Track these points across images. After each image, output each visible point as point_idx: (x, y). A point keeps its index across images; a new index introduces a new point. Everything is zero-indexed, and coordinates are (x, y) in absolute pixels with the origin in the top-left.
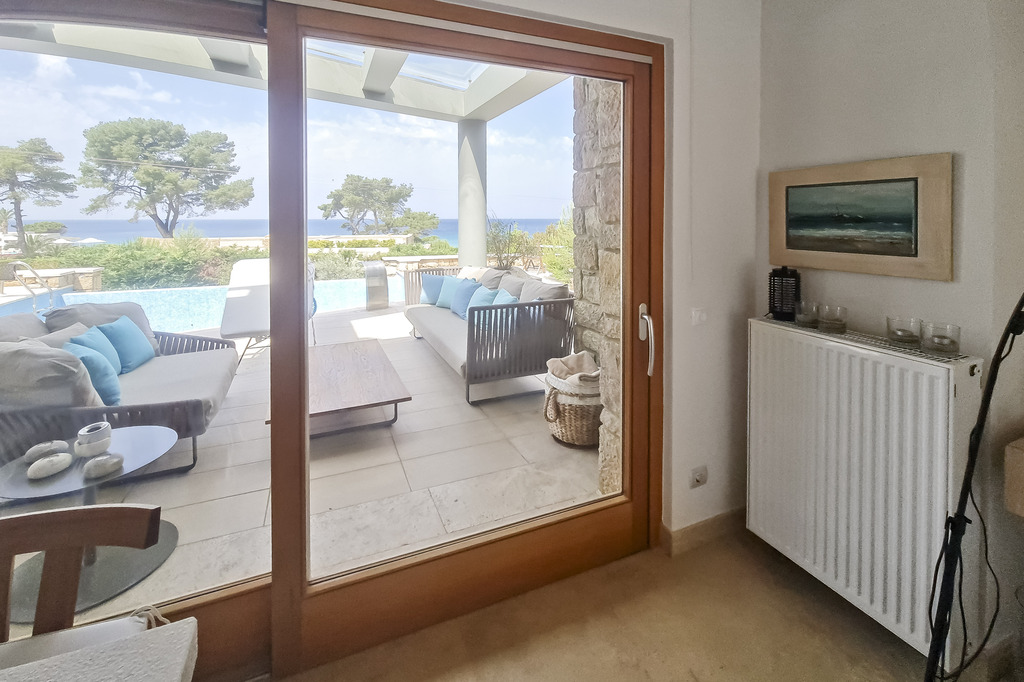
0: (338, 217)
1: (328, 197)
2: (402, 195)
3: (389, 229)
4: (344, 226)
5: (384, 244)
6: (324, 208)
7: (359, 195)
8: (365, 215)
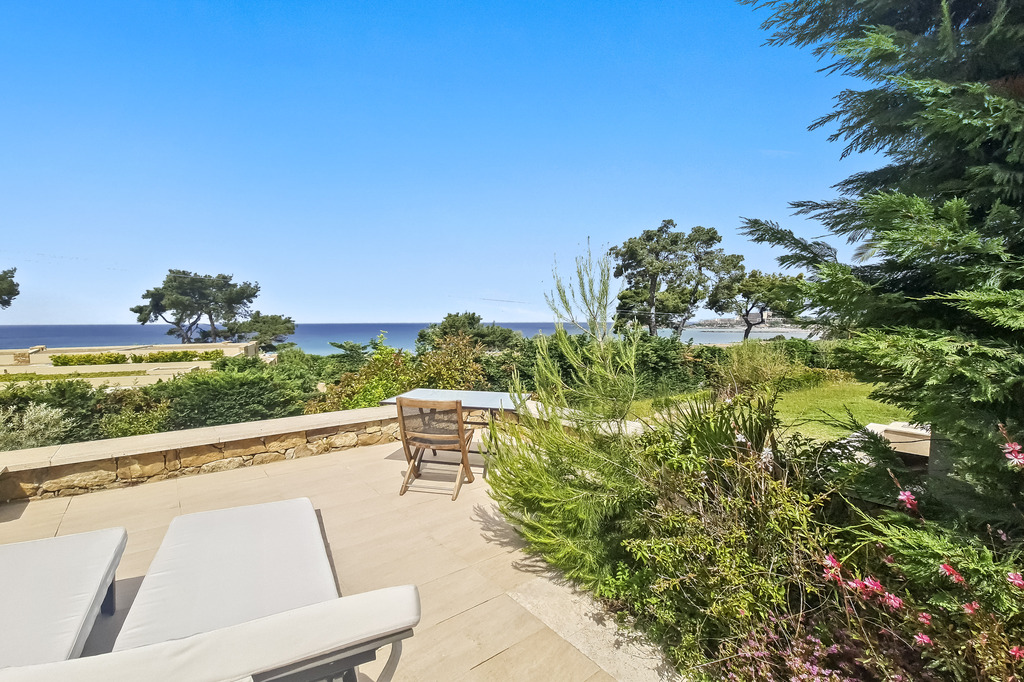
0: (160, 321)
1: (144, 297)
2: (248, 293)
3: (233, 335)
4: (171, 332)
5: (206, 357)
6: (139, 310)
7: (186, 294)
8: (198, 318)
